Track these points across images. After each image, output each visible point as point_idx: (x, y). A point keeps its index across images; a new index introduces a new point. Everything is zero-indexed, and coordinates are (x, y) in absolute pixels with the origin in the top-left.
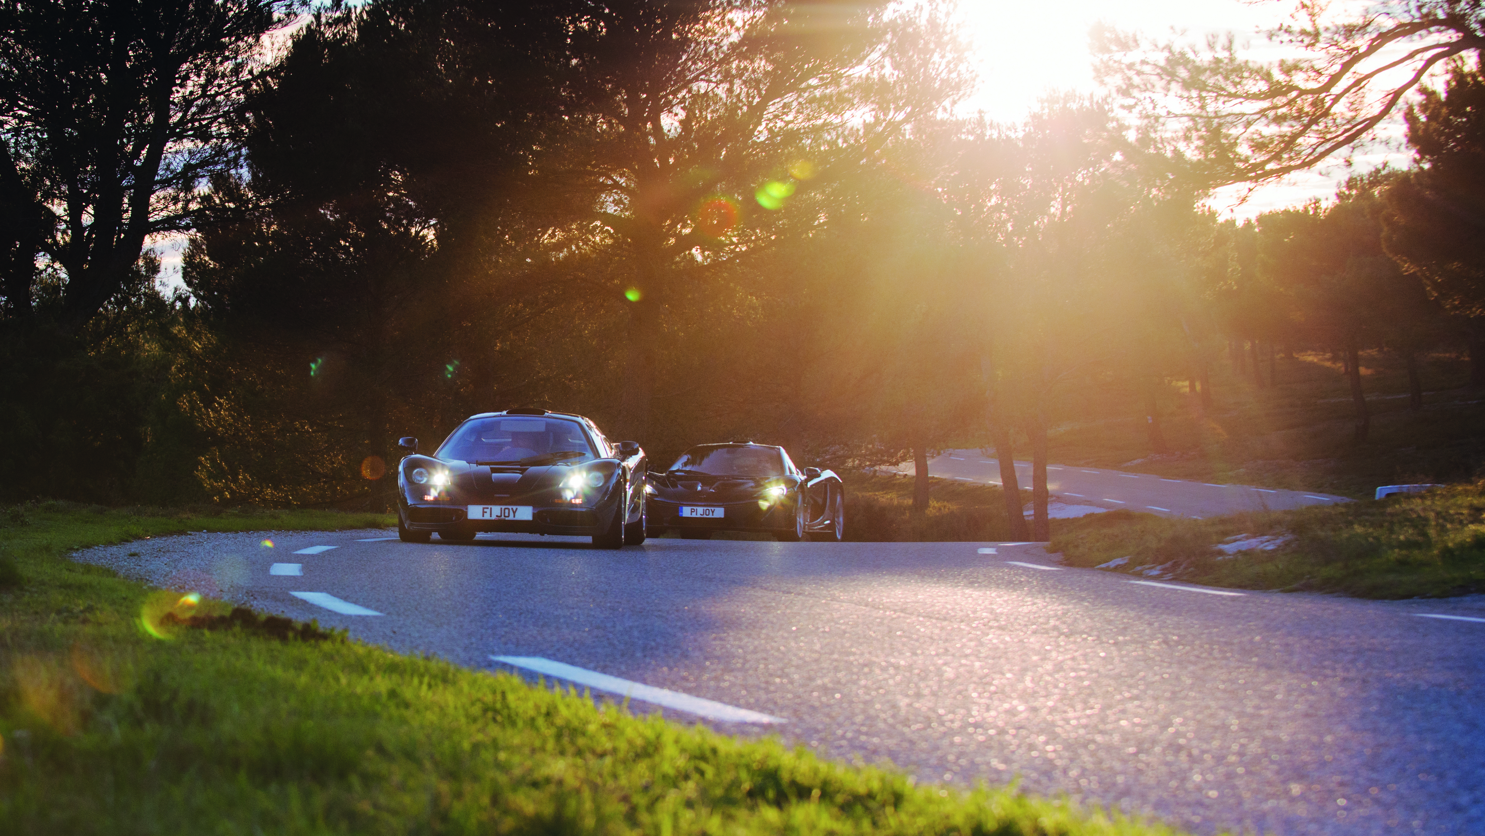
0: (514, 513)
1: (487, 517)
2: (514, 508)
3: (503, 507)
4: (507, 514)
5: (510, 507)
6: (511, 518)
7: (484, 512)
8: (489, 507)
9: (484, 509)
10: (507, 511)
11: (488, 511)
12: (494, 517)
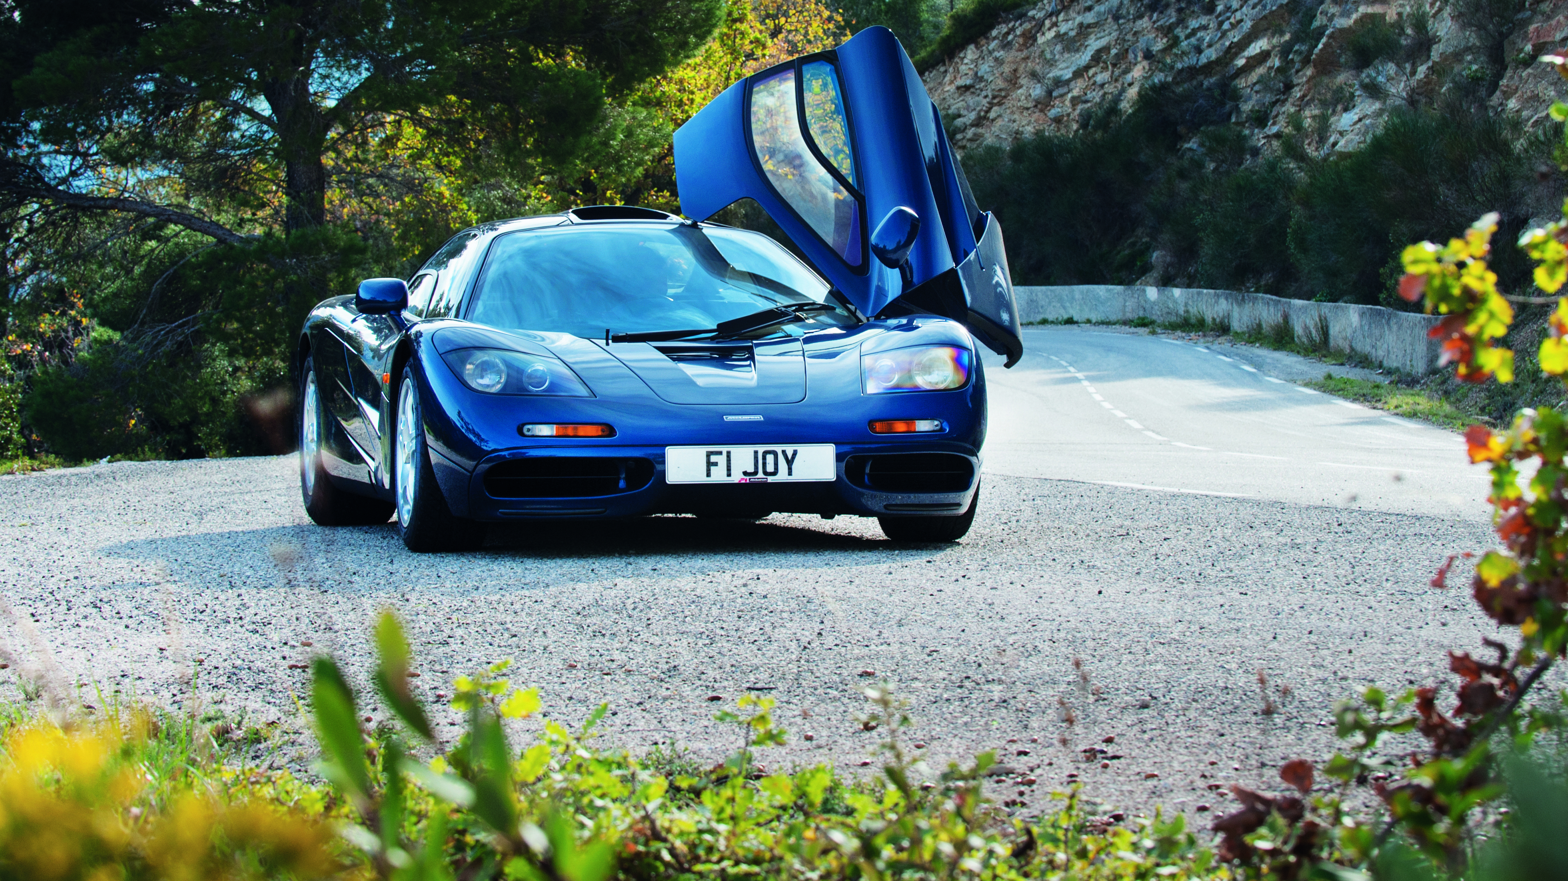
0: (790, 462)
1: (719, 476)
2: (790, 449)
3: (761, 449)
4: (770, 468)
5: (778, 448)
6: (783, 476)
7: (710, 464)
8: (724, 449)
9: (709, 454)
10: (770, 458)
11: (721, 460)
12: (737, 477)
